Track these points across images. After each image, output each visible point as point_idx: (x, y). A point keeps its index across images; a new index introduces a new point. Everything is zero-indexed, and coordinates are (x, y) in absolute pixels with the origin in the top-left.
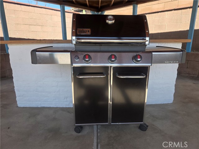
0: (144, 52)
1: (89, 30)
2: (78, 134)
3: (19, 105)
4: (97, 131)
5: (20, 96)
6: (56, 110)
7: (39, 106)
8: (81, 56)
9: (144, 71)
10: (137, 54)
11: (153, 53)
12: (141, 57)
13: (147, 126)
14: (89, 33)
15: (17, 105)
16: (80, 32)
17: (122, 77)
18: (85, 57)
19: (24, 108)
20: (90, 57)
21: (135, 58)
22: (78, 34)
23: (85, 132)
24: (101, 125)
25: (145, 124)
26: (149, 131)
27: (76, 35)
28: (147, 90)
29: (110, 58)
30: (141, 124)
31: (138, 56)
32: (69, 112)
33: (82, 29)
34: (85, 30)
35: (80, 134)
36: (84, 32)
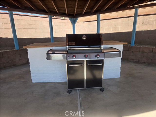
0: (101, 52)
1: (74, 43)
2: (69, 94)
3: (33, 82)
4: (79, 92)
5: (33, 77)
6: (55, 83)
7: (45, 82)
8: (71, 56)
9: (101, 62)
10: (98, 54)
11: (105, 53)
12: (99, 56)
13: (104, 89)
14: (75, 45)
15: (32, 81)
16: (70, 44)
17: (91, 65)
18: (73, 56)
19: (36, 83)
20: (75, 56)
21: (96, 56)
22: (69, 45)
23: (73, 93)
24: (81, 89)
25: (103, 88)
26: (105, 91)
27: (68, 46)
28: (103, 71)
29: (85, 56)
30: (101, 88)
31: (98, 55)
32: (62, 84)
33: (71, 43)
34: (72, 43)
35: (70, 94)
36: (72, 44)
